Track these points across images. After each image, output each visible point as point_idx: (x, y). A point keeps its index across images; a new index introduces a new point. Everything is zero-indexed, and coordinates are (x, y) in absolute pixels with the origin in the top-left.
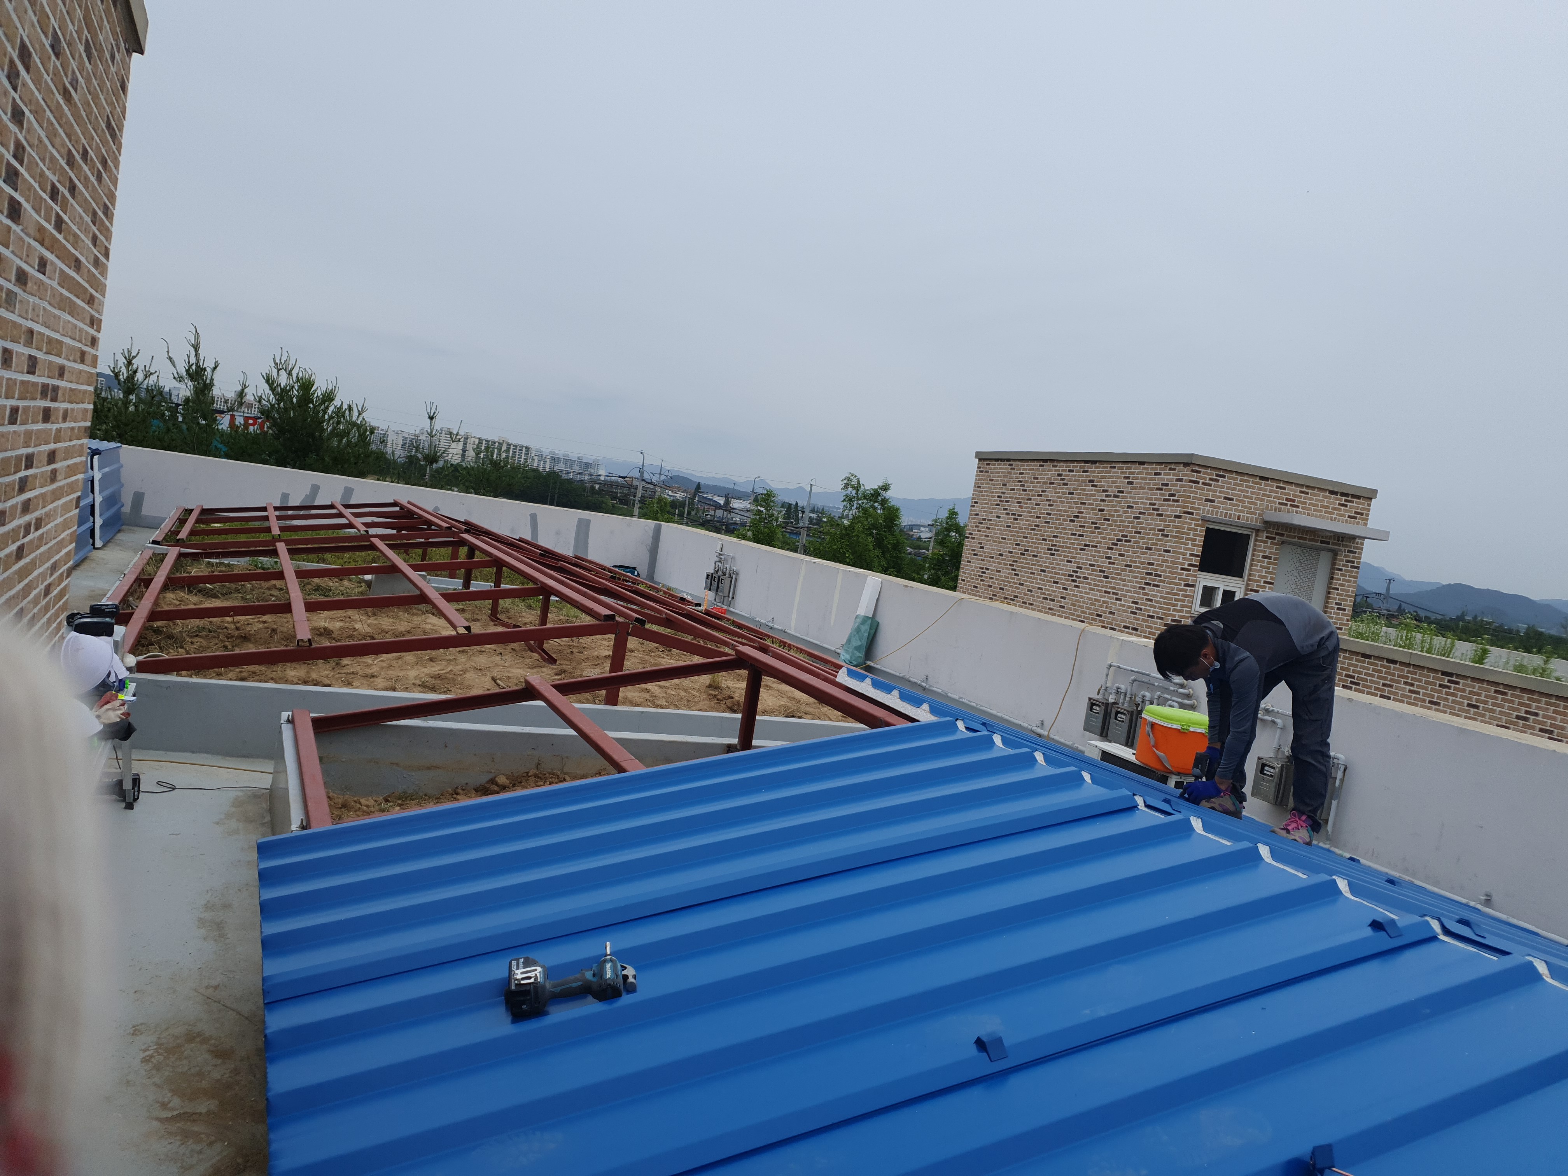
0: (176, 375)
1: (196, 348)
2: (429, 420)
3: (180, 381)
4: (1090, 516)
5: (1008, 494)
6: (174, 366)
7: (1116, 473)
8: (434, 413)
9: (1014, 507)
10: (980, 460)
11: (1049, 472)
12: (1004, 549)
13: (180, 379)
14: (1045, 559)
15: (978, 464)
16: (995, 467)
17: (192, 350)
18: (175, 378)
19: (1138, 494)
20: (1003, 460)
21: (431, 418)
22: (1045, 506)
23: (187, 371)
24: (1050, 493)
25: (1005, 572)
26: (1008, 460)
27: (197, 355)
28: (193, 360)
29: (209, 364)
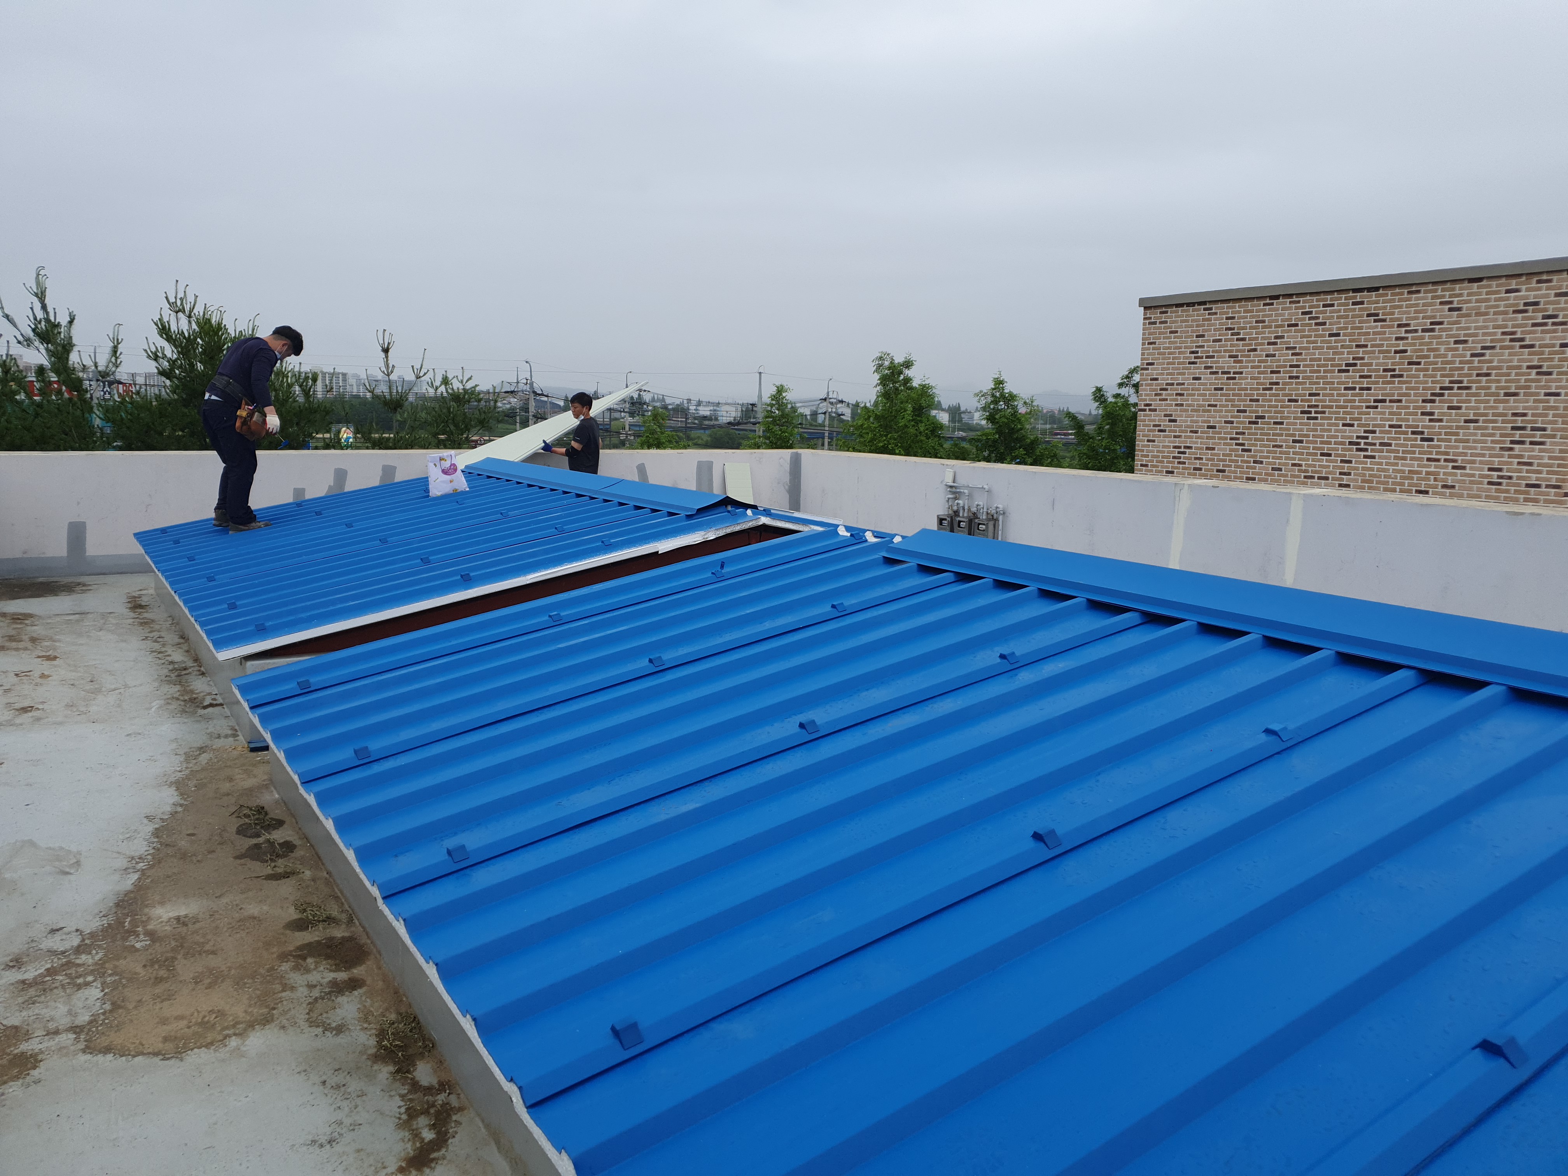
0: (20, 338)
1: (41, 296)
2: (383, 355)
3: (29, 345)
4: (1378, 362)
5: (1209, 347)
6: (15, 325)
7: (1423, 298)
8: (389, 344)
9: (1225, 362)
10: (1146, 308)
11: (1284, 311)
12: (1216, 419)
13: (28, 342)
14: (1299, 426)
15: (1145, 314)
16: (1175, 317)
17: (36, 301)
18: (19, 342)
19: (1474, 324)
20: (1193, 304)
21: (386, 351)
22: (1284, 357)
23: (34, 330)
24: (1292, 338)
25: (1222, 449)
26: (1204, 303)
27: (44, 307)
28: (40, 315)
29: (63, 320)
